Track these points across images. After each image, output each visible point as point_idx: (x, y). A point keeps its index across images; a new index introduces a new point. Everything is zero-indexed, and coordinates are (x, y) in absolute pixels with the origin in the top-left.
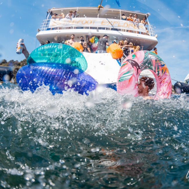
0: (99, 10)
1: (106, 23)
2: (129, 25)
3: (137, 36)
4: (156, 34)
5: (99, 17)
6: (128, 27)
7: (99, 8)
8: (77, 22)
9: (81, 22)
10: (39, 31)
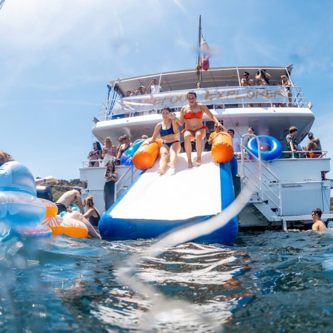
0: (198, 73)
1: (213, 96)
2: (256, 94)
3: (274, 112)
4: (308, 103)
5: (200, 87)
6: (255, 97)
7: (198, 69)
8: (161, 101)
9: (169, 100)
10: (96, 121)
